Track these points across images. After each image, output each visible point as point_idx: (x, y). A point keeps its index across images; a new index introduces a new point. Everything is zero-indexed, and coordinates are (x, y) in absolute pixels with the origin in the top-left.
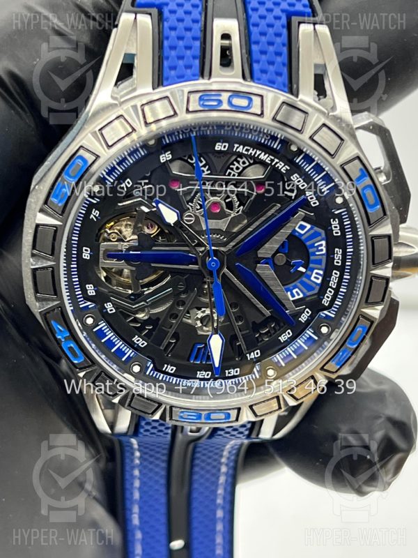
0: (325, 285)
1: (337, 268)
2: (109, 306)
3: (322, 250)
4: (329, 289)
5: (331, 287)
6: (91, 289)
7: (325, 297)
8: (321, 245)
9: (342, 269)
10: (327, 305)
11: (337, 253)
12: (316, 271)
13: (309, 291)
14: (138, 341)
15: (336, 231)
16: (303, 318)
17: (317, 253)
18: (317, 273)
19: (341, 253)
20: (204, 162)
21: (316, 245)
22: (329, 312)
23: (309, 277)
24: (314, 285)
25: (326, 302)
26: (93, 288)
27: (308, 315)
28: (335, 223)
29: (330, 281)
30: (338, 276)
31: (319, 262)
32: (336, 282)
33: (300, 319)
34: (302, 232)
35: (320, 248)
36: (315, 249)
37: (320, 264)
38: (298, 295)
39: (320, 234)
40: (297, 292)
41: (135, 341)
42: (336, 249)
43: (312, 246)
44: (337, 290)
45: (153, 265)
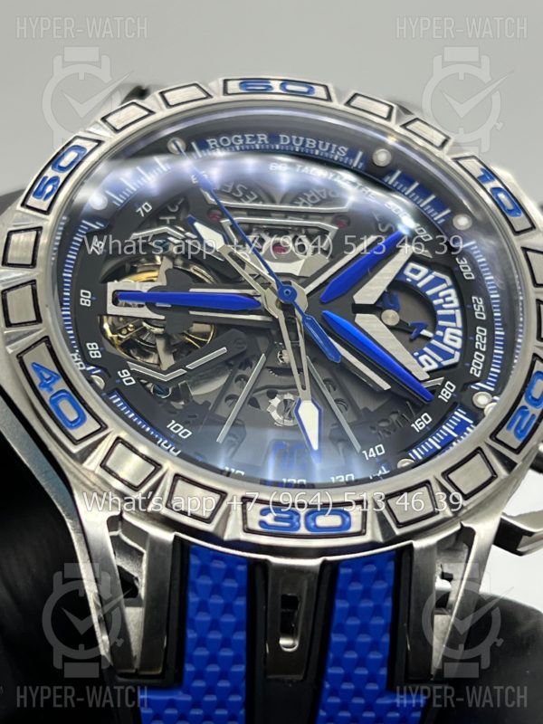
0: (468, 349)
1: (482, 323)
2: (125, 375)
3: (451, 302)
4: (477, 353)
5: (479, 350)
6: (94, 350)
7: (473, 364)
8: (449, 295)
9: (489, 324)
10: (478, 376)
11: (476, 303)
12: (448, 330)
13: (445, 359)
14: (175, 429)
15: (468, 273)
16: (446, 395)
17: (445, 306)
18: (452, 334)
19: (481, 303)
20: (256, 197)
21: (441, 294)
22: (485, 384)
23: (440, 339)
24: (452, 351)
25: (476, 370)
26: (97, 348)
27: (452, 391)
28: (463, 263)
29: (475, 341)
30: (485, 334)
31: (452, 318)
32: (485, 342)
33: (440, 397)
34: (417, 277)
35: (448, 299)
36: (441, 301)
37: (455, 321)
38: (430, 364)
39: (444, 281)
40: (427, 361)
41: (172, 429)
42: (473, 298)
43: (436, 296)
44: (489, 354)
45: (191, 313)
